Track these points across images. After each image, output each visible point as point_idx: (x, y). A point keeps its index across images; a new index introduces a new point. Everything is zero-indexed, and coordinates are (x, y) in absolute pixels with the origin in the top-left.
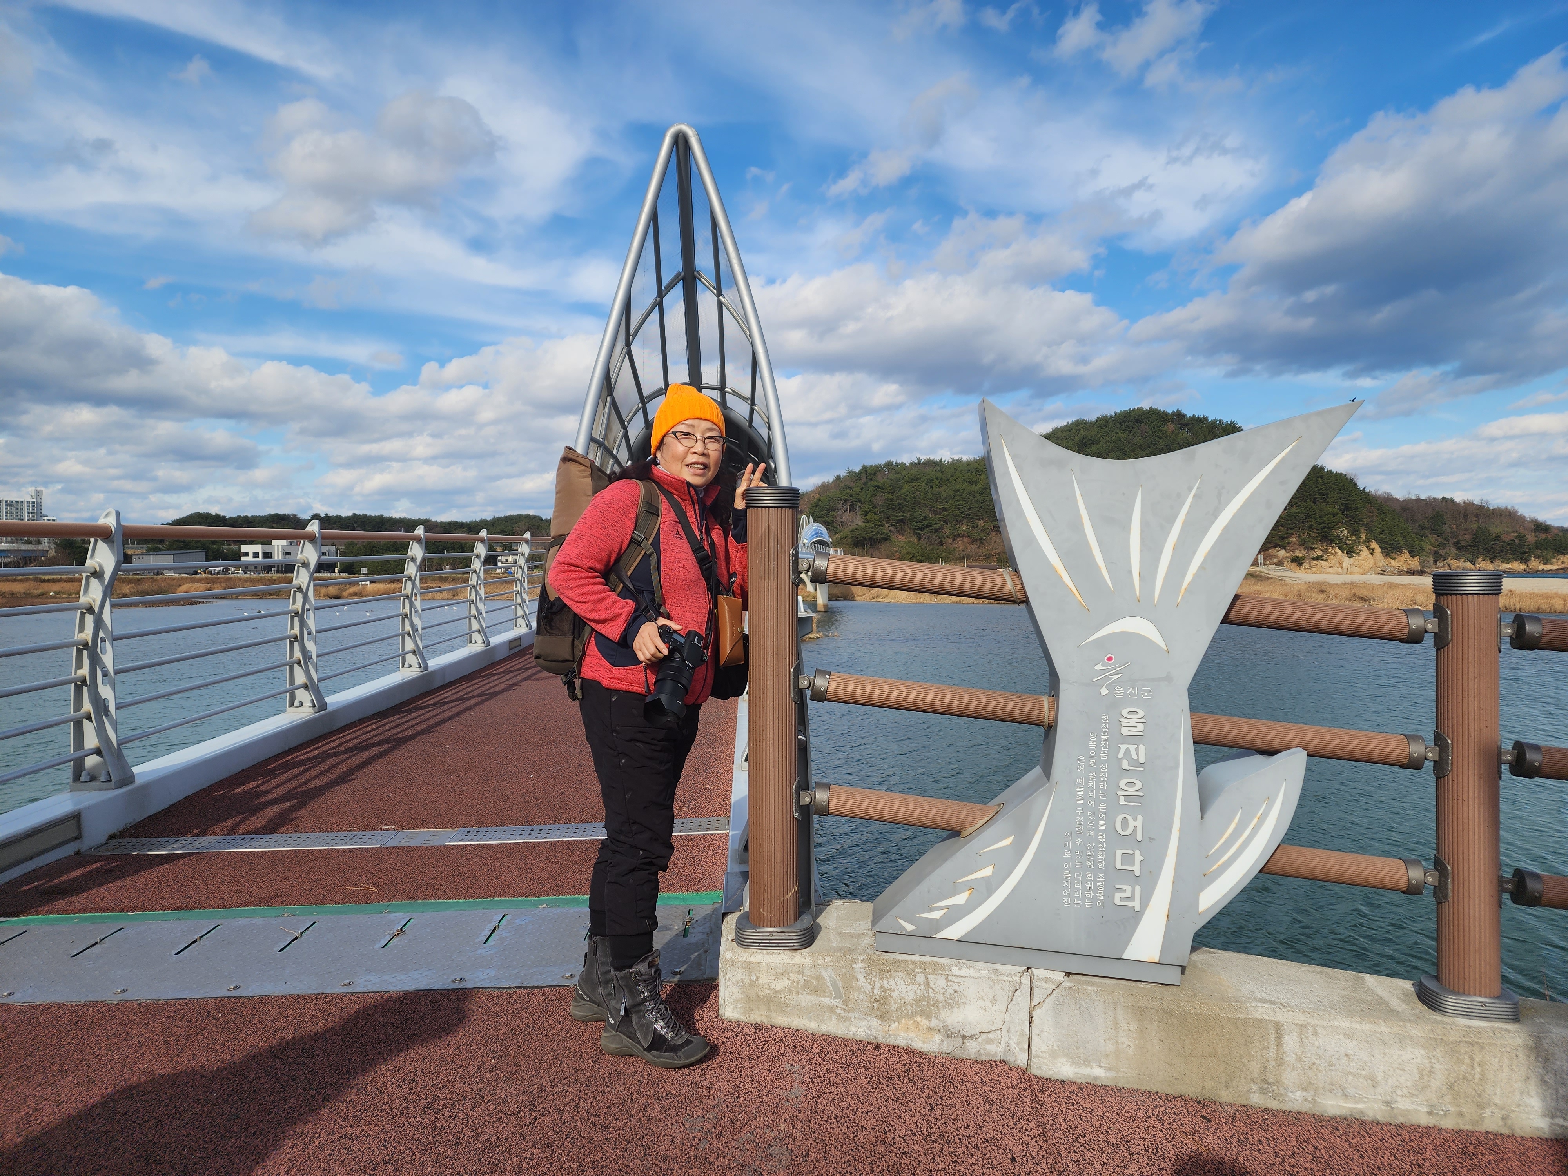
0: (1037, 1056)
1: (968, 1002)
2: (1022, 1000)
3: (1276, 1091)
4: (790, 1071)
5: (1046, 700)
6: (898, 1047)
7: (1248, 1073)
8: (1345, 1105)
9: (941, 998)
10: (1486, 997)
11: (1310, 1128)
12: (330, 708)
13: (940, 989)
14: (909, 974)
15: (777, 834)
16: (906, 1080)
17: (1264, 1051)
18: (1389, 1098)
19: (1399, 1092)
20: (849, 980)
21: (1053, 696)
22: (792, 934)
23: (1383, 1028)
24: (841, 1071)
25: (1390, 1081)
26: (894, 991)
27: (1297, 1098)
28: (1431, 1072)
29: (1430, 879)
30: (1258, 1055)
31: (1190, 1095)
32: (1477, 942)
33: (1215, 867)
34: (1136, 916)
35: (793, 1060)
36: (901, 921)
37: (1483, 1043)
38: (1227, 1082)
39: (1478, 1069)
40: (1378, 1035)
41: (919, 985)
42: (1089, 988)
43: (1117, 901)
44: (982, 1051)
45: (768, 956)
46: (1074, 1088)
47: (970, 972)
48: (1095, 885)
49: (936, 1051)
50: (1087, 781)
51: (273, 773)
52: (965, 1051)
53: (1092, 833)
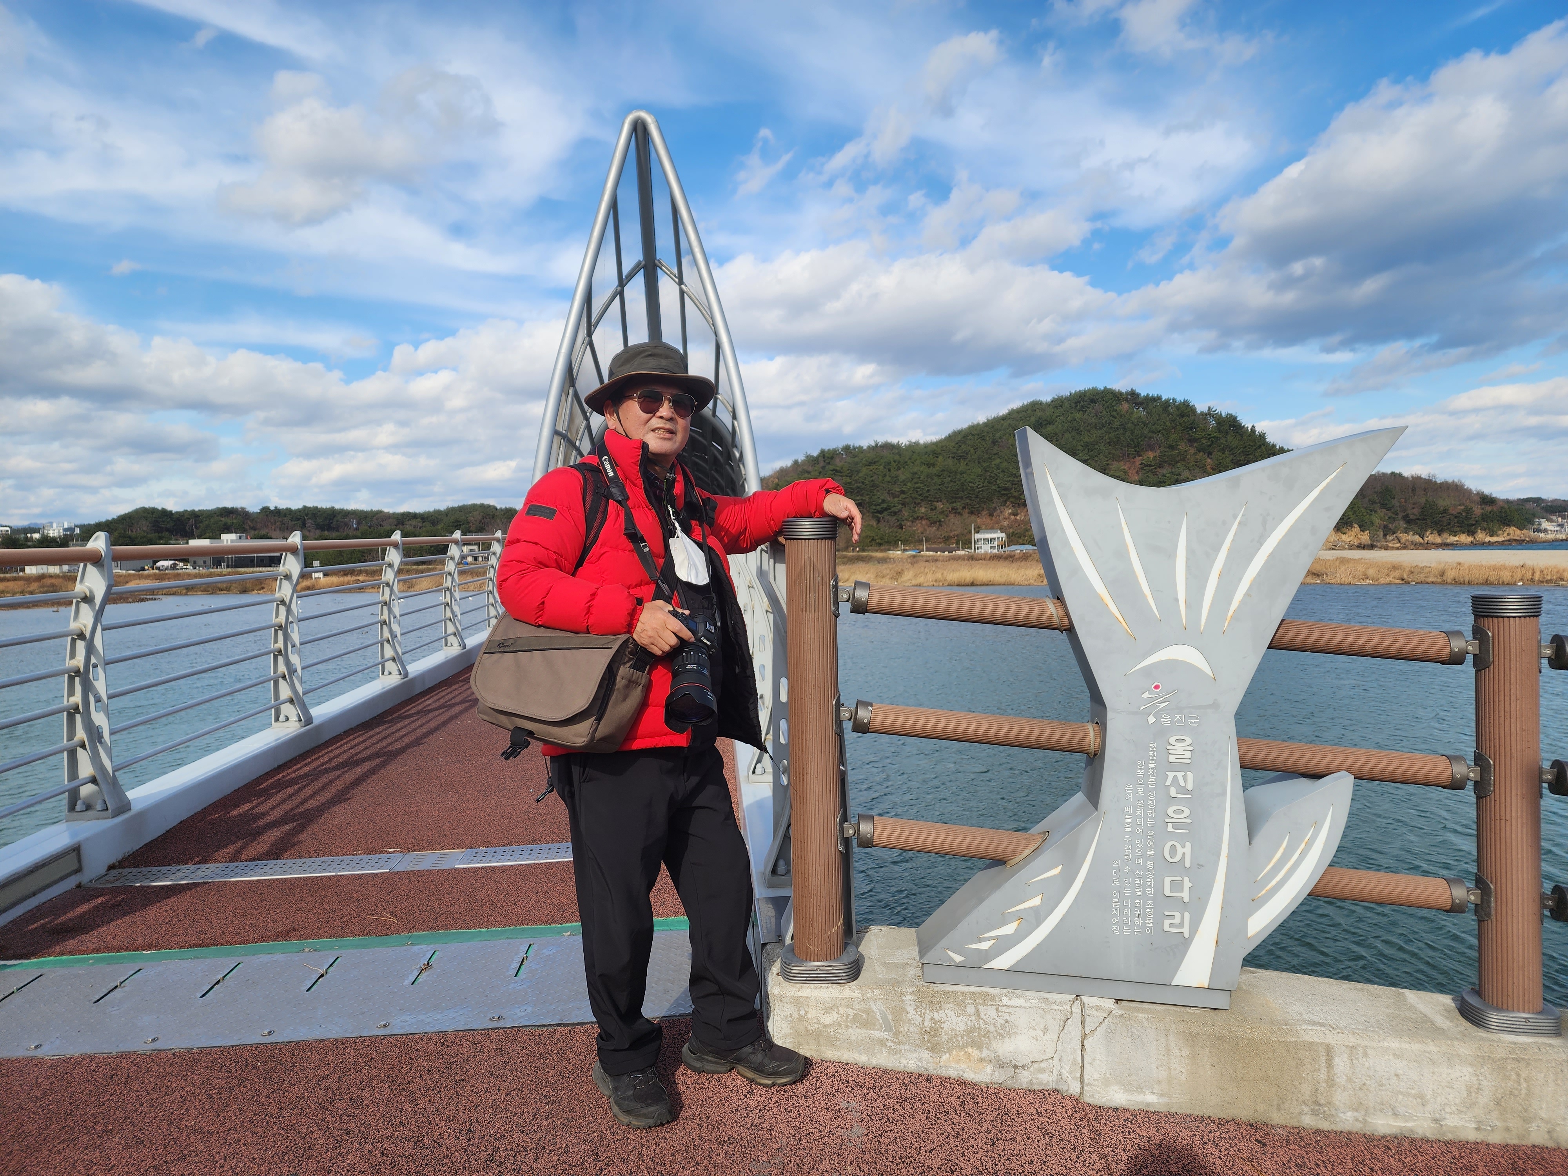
0: (1089, 1084)
1: (1019, 1032)
2: (1074, 1030)
3: (1328, 1112)
4: (847, 1108)
5: (1091, 730)
6: (950, 1078)
7: (1299, 1095)
8: (1396, 1124)
9: (992, 1029)
10: (1529, 1013)
11: (1363, 1148)
12: (316, 722)
13: (991, 1020)
14: (959, 1005)
15: (822, 868)
16: (963, 1114)
17: (1315, 1073)
18: (1438, 1116)
19: (1448, 1110)
20: (899, 1012)
21: (1097, 723)
22: (839, 967)
23: (1432, 1047)
24: (897, 1106)
25: (1439, 1099)
26: (945, 1022)
27: (1348, 1118)
28: (1478, 1089)
29: (1472, 898)
30: (1310, 1077)
31: (1243, 1118)
32: (1520, 958)
33: (1264, 892)
34: (1185, 943)
35: (848, 1097)
36: (950, 953)
37: (1529, 1059)
38: (1278, 1105)
39: (1524, 1085)
40: (1427, 1055)
41: (970, 1016)
42: (1140, 1015)
43: (1167, 928)
44: (1034, 1081)
45: (817, 991)
46: (1128, 1115)
47: (1020, 1002)
48: (1144, 912)
49: (988, 1081)
50: (1135, 809)
51: (266, 793)
52: (1017, 1081)
53: (1140, 861)
